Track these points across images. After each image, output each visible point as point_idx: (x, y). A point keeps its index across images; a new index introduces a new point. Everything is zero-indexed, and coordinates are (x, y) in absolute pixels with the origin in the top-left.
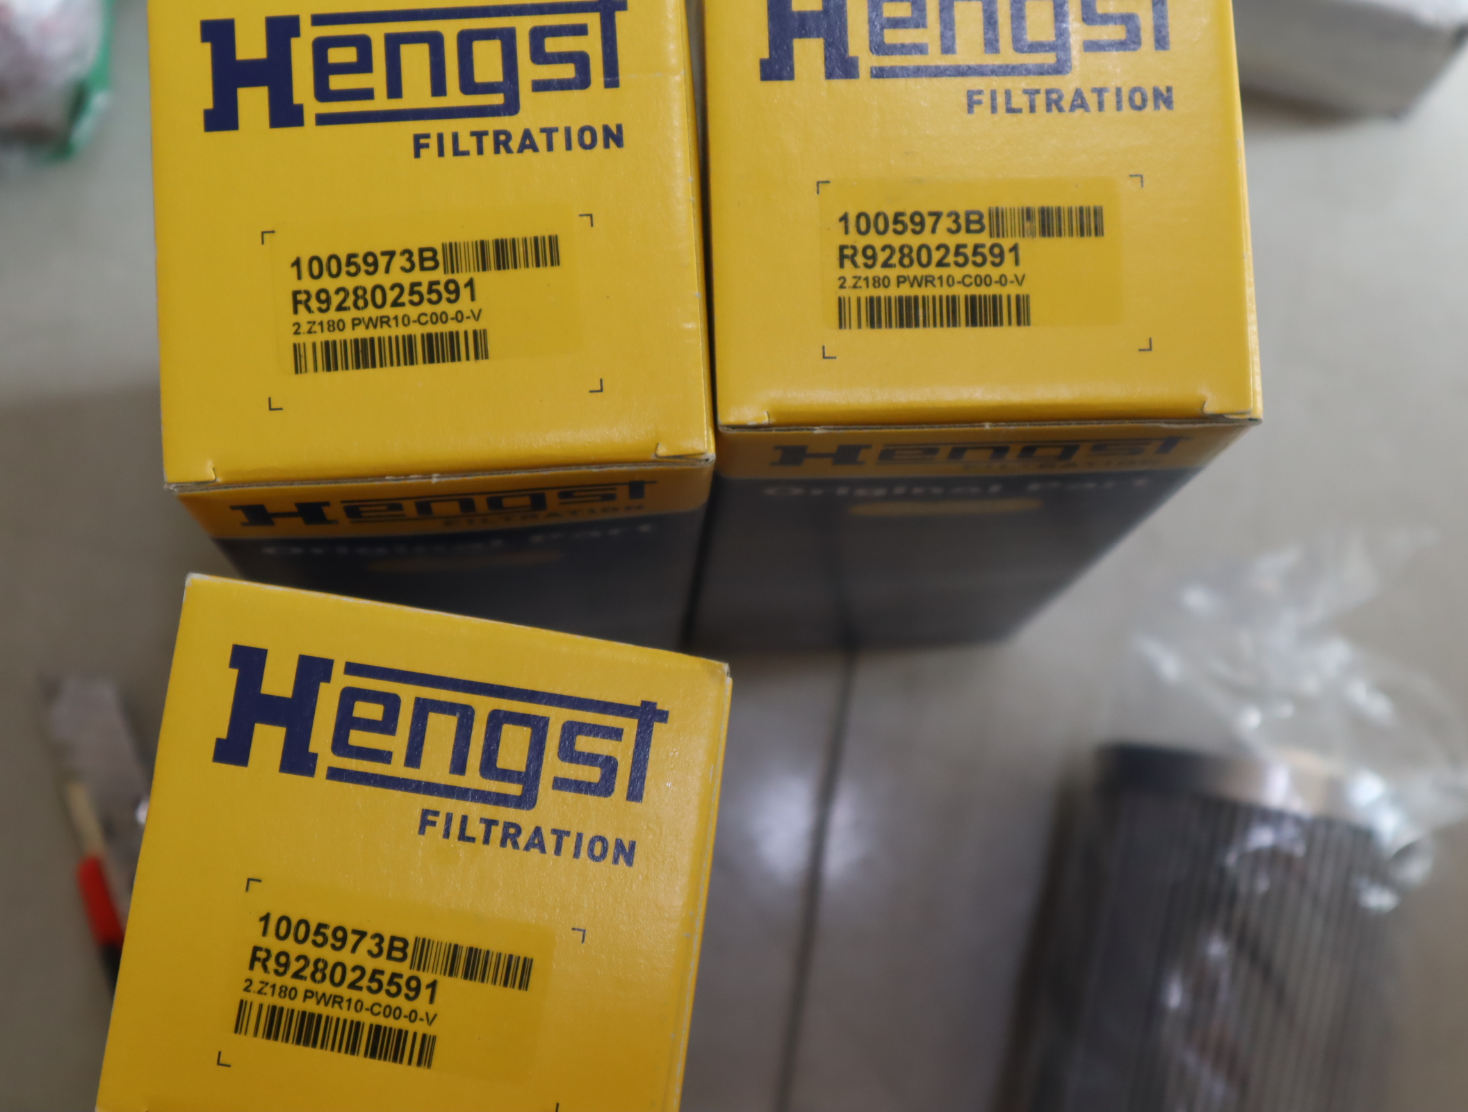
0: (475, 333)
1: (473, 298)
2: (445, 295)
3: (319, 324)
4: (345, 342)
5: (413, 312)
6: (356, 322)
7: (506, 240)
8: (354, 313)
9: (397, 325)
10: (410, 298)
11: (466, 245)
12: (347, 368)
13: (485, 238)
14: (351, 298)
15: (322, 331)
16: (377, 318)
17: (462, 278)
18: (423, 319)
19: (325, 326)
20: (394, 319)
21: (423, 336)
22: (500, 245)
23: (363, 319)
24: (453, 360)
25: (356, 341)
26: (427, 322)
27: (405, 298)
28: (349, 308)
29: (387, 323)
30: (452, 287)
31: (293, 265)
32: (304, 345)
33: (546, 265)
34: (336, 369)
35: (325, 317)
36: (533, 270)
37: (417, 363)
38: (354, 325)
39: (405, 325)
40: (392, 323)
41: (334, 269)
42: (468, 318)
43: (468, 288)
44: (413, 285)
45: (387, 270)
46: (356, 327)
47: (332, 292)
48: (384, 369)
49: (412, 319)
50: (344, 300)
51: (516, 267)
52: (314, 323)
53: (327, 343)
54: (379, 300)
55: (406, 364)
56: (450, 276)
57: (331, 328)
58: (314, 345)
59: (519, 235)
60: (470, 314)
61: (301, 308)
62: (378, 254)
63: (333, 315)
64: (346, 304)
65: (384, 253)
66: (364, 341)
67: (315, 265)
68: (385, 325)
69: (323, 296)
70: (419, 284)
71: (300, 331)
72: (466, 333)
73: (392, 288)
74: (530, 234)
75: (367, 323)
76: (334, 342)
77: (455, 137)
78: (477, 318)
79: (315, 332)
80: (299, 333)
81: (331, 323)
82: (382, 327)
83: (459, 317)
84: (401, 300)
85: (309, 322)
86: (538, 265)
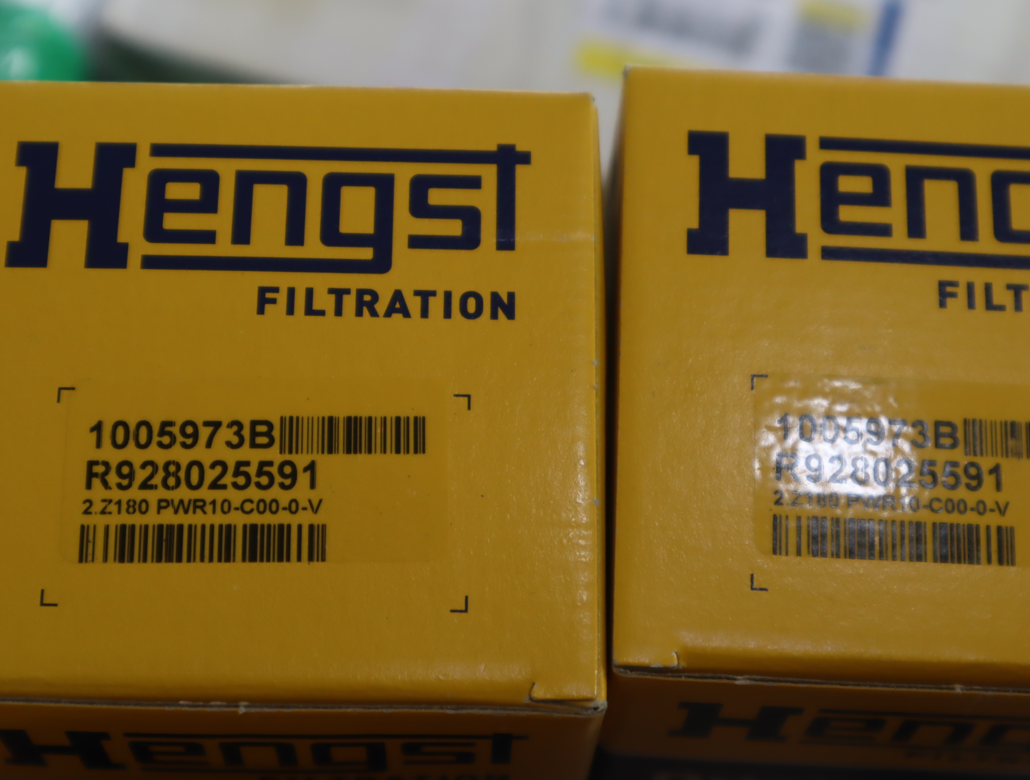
0: (311, 527)
1: (313, 485)
2: (278, 479)
3: (116, 503)
4: (146, 527)
5: (236, 497)
6: (164, 504)
7: (361, 418)
8: (162, 493)
9: (214, 512)
10: (234, 480)
11: (311, 420)
12: (145, 560)
13: (334, 414)
14: (161, 474)
15: (119, 512)
16: (190, 501)
17: (301, 460)
18: (248, 507)
19: (124, 506)
20: (210, 503)
21: (245, 526)
22: (352, 423)
23: (172, 501)
24: (280, 559)
25: (161, 527)
26: (252, 511)
27: (228, 479)
28: (156, 487)
29: (202, 508)
30: (288, 470)
31: (92, 430)
32: (95, 527)
33: (408, 452)
34: (131, 560)
35: (125, 496)
36: (391, 457)
37: (234, 561)
38: (160, 508)
39: (224, 512)
40: (209, 508)
41: (143, 439)
42: (305, 509)
43: (308, 473)
44: (239, 464)
45: (209, 444)
46: (162, 511)
47: (137, 465)
48: (192, 565)
49: (233, 506)
50: (151, 477)
51: (370, 452)
52: (110, 501)
53: (123, 527)
54: (195, 479)
55: (220, 560)
56: (287, 457)
57: (131, 510)
58: (107, 529)
59: (377, 413)
60: (307, 505)
61: (96, 482)
62: (200, 424)
63: (135, 493)
64: (153, 482)
65: (207, 424)
66: (170, 527)
67: (120, 431)
68: (198, 511)
69: (125, 470)
70: (247, 464)
71: (92, 510)
72: (300, 527)
73: (213, 466)
74: (391, 413)
75: (176, 507)
76: (133, 527)
77: (310, 293)
78: (315, 511)
79: (110, 513)
80: (90, 513)
81: (131, 503)
82: (194, 512)
83: (293, 507)
84: (222, 482)
85: (104, 501)
86: (398, 451)
